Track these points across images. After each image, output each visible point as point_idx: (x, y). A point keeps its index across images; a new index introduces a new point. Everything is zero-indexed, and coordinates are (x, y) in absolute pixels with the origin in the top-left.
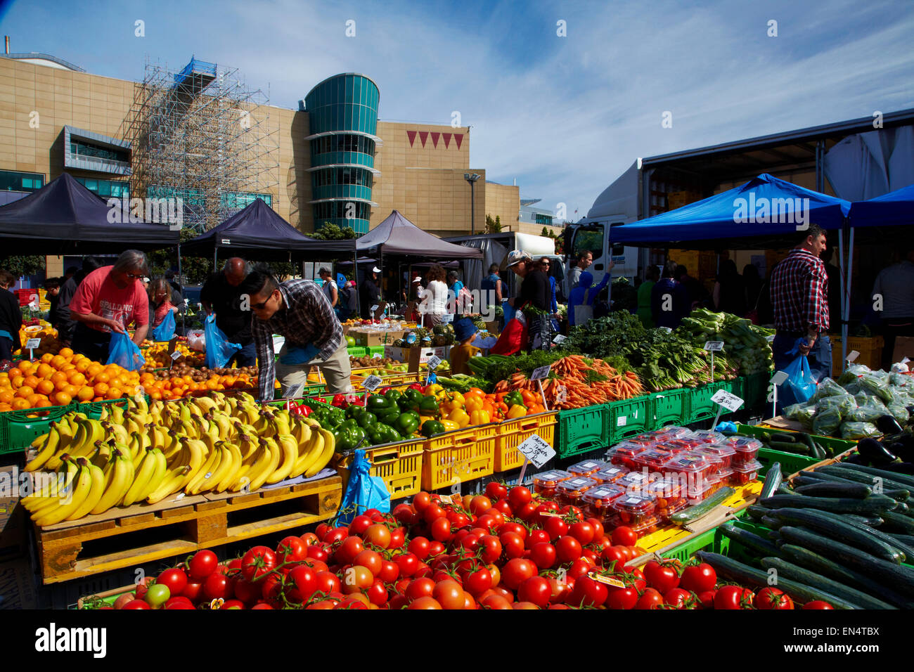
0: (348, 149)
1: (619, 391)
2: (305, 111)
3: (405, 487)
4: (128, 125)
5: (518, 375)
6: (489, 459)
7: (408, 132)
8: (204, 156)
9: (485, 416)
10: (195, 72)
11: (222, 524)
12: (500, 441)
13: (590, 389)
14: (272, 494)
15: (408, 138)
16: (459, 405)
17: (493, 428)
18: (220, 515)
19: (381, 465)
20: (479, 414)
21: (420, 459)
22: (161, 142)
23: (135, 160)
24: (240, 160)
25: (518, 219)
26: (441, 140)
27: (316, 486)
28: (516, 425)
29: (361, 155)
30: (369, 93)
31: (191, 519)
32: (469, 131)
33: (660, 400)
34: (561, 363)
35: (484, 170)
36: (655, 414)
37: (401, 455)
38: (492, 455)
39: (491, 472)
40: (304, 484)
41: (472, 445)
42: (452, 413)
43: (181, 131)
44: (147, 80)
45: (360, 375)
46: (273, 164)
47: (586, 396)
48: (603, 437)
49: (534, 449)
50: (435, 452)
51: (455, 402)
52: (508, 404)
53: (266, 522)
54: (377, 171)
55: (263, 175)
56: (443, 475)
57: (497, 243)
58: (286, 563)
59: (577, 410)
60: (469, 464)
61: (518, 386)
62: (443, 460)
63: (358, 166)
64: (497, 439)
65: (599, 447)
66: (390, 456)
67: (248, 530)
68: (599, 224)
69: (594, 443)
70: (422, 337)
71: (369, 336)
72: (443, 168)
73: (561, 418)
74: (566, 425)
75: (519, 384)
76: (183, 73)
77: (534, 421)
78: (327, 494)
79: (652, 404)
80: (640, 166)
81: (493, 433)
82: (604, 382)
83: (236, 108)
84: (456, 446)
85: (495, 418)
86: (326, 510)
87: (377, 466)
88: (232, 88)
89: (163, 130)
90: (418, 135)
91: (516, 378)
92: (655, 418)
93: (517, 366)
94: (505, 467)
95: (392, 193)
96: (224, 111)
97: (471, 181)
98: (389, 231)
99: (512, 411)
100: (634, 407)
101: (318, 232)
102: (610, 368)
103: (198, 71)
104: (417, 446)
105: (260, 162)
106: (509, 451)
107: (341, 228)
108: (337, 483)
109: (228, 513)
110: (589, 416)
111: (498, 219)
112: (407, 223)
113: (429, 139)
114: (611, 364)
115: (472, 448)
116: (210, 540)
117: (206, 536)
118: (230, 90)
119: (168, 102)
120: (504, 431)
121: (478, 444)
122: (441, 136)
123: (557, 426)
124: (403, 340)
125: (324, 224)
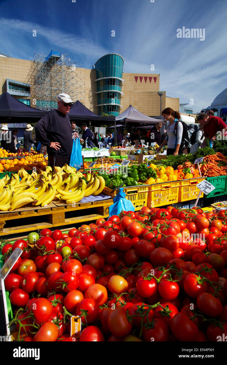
0: (111, 84)
2: (94, 70)
3: (140, 206)
4: (29, 77)
6: (176, 196)
7: (135, 77)
8: (57, 88)
9: (175, 177)
10: (53, 56)
11: (63, 217)
12: (181, 188)
13: (220, 169)
14: (84, 205)
15: (135, 79)
16: (164, 172)
17: (178, 182)
18: (62, 213)
19: (130, 196)
20: (172, 176)
21: (147, 194)
22: (41, 84)
23: (32, 90)
24: (70, 89)
26: (148, 80)
27: (102, 203)
28: (188, 182)
29: (116, 86)
30: (120, 61)
31: (49, 214)
32: (159, 76)
34: (207, 157)
35: (165, 92)
37: (139, 192)
38: (177, 194)
39: (177, 202)
40: (97, 202)
41: (169, 189)
42: (160, 175)
43: (48, 78)
44: (35, 60)
46: (83, 91)
47: (218, 172)
48: (225, 190)
49: (205, 186)
50: (153, 191)
51: (162, 171)
52: (184, 173)
53: (81, 217)
54: (123, 93)
55: (79, 95)
56: (156, 201)
59: (215, 178)
60: (168, 198)
61: (188, 167)
62: (157, 195)
63: (115, 91)
64: (180, 188)
65: (223, 194)
66: (134, 192)
67: (74, 220)
68: (216, 109)
69: (221, 192)
71: (121, 152)
72: (149, 91)
76: (48, 56)
77: (196, 181)
78: (107, 207)
81: (178, 185)
83: (69, 69)
84: (163, 189)
85: (179, 178)
86: (106, 213)
87: (128, 196)
88: (67, 61)
89: (42, 79)
90: (139, 78)
91: (187, 163)
93: (187, 159)
94: (183, 200)
95: (128, 101)
96: (64, 71)
97: (160, 95)
98: (129, 113)
99: (186, 176)
104: (146, 188)
105: (78, 90)
106: (185, 193)
107: (109, 115)
108: (112, 202)
109: (65, 212)
110: (220, 180)
112: (136, 110)
113: (143, 80)
115: (169, 190)
116: (57, 223)
117: (56, 221)
119: (43, 68)
120: (183, 184)
121: (172, 189)
122: (148, 78)
124: (135, 152)
125: (102, 113)
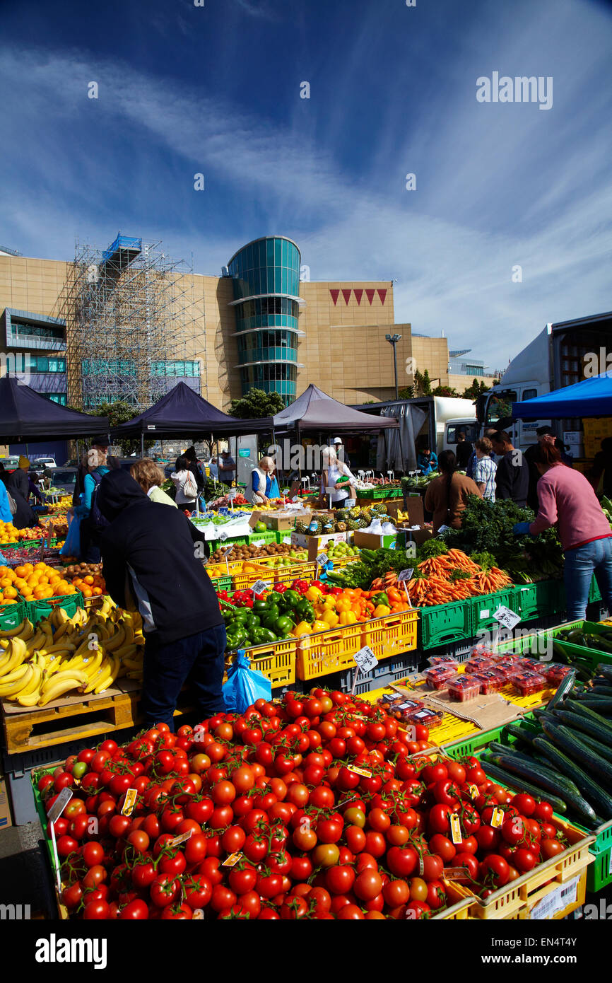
0: (271, 311)
1: (482, 586)
2: (228, 277)
3: (281, 678)
4: (62, 302)
5: (391, 574)
7: (331, 290)
8: (133, 328)
9: (351, 617)
10: (121, 248)
12: (365, 637)
13: (453, 587)
15: (331, 297)
16: (331, 607)
17: (359, 626)
19: (260, 662)
20: (347, 615)
21: (293, 655)
22: (92, 318)
23: (70, 334)
24: (168, 328)
25: (447, 372)
26: (364, 296)
28: (380, 622)
29: (285, 317)
30: (291, 255)
31: (110, 707)
32: (392, 286)
33: (525, 593)
34: (427, 564)
35: (410, 324)
36: (520, 605)
37: (277, 653)
41: (340, 642)
42: (324, 613)
43: (112, 304)
44: (78, 259)
45: (266, 563)
46: (199, 331)
47: (450, 593)
48: (465, 629)
49: (364, 658)
50: (306, 649)
51: (326, 604)
52: (374, 604)
54: (302, 332)
55: (190, 343)
56: (314, 667)
57: (417, 407)
58: (159, 749)
59: (440, 607)
60: (340, 658)
62: (313, 655)
63: (283, 328)
64: (363, 636)
65: (463, 638)
66: (268, 654)
68: (512, 390)
69: (456, 635)
70: (324, 524)
71: (280, 521)
72: (368, 325)
73: (423, 615)
74: (427, 621)
75: (390, 583)
76: (111, 250)
77: (398, 619)
79: (515, 598)
80: (550, 332)
81: (359, 630)
82: (467, 579)
83: (162, 279)
84: (325, 643)
85: (362, 617)
87: (256, 662)
88: (157, 260)
89: (95, 305)
90: (341, 293)
91: (389, 577)
92: (520, 609)
93: (390, 564)
95: (317, 353)
96: (151, 283)
97: (393, 341)
98: (307, 404)
99: (377, 611)
100: (497, 600)
101: (244, 398)
102: (475, 565)
103: (125, 246)
104: (291, 644)
105: (187, 330)
106: (374, 645)
110: (451, 612)
111: (426, 373)
112: (324, 396)
113: (353, 297)
114: (476, 562)
115: (340, 644)
116: (124, 722)
117: (122, 720)
118: (155, 262)
120: (369, 628)
121: (346, 640)
122: (364, 292)
123: (419, 622)
124: (307, 527)
125: (250, 390)
